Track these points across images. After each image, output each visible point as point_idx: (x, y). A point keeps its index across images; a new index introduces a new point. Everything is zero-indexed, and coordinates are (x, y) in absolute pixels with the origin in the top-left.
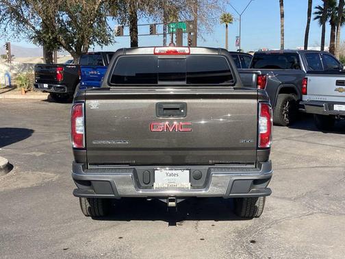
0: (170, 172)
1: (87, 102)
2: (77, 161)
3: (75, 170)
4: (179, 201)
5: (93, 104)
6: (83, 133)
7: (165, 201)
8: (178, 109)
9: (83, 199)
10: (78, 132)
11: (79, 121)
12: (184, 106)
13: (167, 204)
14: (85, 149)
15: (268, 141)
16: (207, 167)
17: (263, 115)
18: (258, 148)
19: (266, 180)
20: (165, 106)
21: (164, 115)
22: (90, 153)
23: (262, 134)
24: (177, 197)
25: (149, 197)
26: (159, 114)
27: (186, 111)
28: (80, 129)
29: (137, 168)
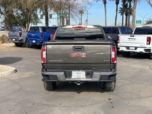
0: (78, 72)
1: (47, 46)
2: (43, 68)
3: (42, 71)
4: (81, 83)
5: (49, 47)
6: (45, 57)
7: (76, 83)
8: (81, 48)
9: (45, 82)
10: (44, 57)
11: (44, 53)
12: (83, 47)
13: (77, 84)
14: (46, 63)
15: (115, 61)
16: (92, 70)
17: (113, 51)
18: (111, 63)
19: (115, 75)
20: (76, 47)
21: (76, 51)
22: (48, 65)
23: (112, 58)
24: (81, 81)
25: (70, 81)
26: (74, 51)
27: (84, 49)
28: (44, 56)
29: (65, 71)
